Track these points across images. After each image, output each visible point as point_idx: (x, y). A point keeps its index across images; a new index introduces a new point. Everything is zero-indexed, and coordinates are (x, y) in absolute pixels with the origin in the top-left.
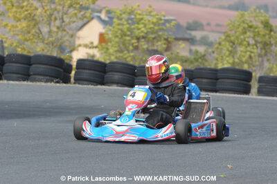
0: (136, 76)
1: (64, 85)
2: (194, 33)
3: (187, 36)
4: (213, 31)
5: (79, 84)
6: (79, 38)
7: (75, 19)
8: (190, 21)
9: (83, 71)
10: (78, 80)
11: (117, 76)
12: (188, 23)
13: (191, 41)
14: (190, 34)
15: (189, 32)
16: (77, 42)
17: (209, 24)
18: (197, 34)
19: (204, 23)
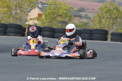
0: (55, 33)
1: (23, 37)
2: (81, 13)
3: (78, 15)
4: (90, 12)
7: (27, 8)
8: (80, 8)
11: (46, 33)
12: (79, 9)
13: (80, 17)
14: (80, 14)
15: (79, 13)
16: (29, 18)
17: (88, 9)
18: (83, 14)
19: (86, 8)
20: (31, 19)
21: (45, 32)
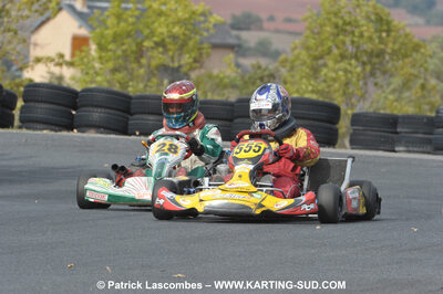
0: (132, 115)
3: (231, 41)
4: (277, 31)
5: (27, 128)
6: (36, 45)
9: (37, 105)
10: (27, 122)
11: (96, 115)
13: (237, 49)
14: (238, 38)
15: (234, 32)
16: (35, 53)
17: (272, 19)
18: (250, 38)
19: (264, 16)
20: (38, 60)
21: (91, 109)
